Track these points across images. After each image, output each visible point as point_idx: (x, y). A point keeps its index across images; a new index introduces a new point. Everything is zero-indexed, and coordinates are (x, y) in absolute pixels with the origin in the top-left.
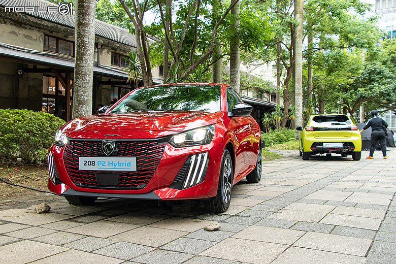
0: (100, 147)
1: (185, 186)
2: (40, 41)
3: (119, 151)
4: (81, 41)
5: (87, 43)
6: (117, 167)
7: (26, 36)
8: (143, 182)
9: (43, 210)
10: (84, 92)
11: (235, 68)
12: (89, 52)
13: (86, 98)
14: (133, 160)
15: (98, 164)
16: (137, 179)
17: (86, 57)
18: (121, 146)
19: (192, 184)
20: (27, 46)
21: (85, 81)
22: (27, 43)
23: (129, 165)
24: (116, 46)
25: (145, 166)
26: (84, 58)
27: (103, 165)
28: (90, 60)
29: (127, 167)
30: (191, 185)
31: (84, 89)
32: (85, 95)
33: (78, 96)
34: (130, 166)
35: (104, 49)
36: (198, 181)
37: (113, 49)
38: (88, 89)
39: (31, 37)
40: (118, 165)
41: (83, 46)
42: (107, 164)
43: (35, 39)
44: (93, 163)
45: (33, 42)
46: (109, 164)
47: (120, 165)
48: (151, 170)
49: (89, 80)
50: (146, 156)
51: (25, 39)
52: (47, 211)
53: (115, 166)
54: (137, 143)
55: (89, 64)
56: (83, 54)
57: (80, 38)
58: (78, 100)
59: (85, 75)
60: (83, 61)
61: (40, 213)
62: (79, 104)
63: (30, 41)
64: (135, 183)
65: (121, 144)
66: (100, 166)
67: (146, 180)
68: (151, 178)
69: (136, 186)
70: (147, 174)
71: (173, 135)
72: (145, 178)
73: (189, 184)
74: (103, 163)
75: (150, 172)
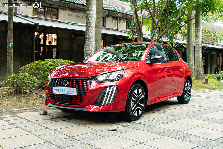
0: (62, 82)
1: (103, 104)
2: (84, 18)
3: (69, 84)
4: (88, 20)
5: (91, 20)
7: (76, 16)
8: (80, 101)
9: (43, 113)
10: (89, 48)
11: (198, 28)
12: (92, 26)
13: (90, 52)
14: (75, 89)
16: (77, 100)
17: (90, 29)
18: (71, 82)
20: (77, 21)
21: (90, 42)
22: (77, 20)
24: (128, 18)
25: (81, 93)
26: (89, 29)
28: (93, 30)
29: (72, 93)
30: (106, 104)
31: (89, 47)
32: (90, 50)
33: (86, 50)
34: (74, 92)
35: (121, 20)
36: (110, 102)
37: (127, 19)
38: (92, 47)
39: (80, 16)
41: (88, 22)
42: (64, 91)
43: (81, 18)
44: (58, 90)
45: (81, 19)
46: (65, 91)
47: (69, 91)
48: (84, 95)
49: (92, 42)
50: (82, 87)
51: (76, 18)
52: (45, 114)
53: (67, 92)
55: (92, 33)
56: (89, 27)
57: (87, 18)
58: (86, 53)
59: (90, 39)
60: (89, 31)
61: (42, 115)
62: (87, 55)
63: (79, 19)
64: (77, 102)
65: (71, 80)
66: (61, 92)
67: (81, 100)
68: (83, 99)
69: (77, 103)
70: (82, 97)
71: (97, 76)
72: (81, 99)
73: (105, 103)
74: (62, 90)
75: (83, 96)
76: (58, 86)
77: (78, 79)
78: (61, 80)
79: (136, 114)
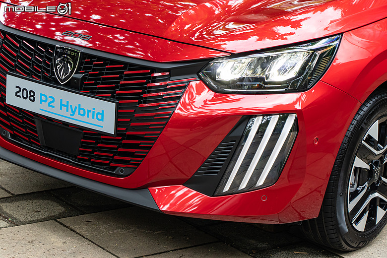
0: (50, 60)
1: (227, 188)
3: (84, 78)
6: (76, 116)
8: (127, 162)
15: (41, 101)
18: (90, 68)
19: (243, 186)
23: (100, 117)
27: (49, 105)
29: (95, 121)
30: (241, 188)
34: (102, 120)
36: (261, 182)
40: (79, 114)
42: (57, 104)
44: (31, 96)
46: (62, 105)
47: (82, 112)
48: (148, 139)
50: (140, 103)
53: (74, 113)
54: (125, 68)
64: (112, 161)
65: (91, 62)
66: (45, 106)
67: (133, 160)
68: (144, 156)
69: (114, 168)
70: (137, 146)
71: (213, 59)
72: (132, 155)
73: (236, 184)
74: (50, 100)
75: (143, 143)
76: (30, 75)
77: (126, 64)
78: (47, 51)
79: (361, 226)
